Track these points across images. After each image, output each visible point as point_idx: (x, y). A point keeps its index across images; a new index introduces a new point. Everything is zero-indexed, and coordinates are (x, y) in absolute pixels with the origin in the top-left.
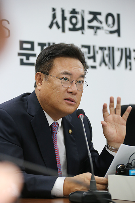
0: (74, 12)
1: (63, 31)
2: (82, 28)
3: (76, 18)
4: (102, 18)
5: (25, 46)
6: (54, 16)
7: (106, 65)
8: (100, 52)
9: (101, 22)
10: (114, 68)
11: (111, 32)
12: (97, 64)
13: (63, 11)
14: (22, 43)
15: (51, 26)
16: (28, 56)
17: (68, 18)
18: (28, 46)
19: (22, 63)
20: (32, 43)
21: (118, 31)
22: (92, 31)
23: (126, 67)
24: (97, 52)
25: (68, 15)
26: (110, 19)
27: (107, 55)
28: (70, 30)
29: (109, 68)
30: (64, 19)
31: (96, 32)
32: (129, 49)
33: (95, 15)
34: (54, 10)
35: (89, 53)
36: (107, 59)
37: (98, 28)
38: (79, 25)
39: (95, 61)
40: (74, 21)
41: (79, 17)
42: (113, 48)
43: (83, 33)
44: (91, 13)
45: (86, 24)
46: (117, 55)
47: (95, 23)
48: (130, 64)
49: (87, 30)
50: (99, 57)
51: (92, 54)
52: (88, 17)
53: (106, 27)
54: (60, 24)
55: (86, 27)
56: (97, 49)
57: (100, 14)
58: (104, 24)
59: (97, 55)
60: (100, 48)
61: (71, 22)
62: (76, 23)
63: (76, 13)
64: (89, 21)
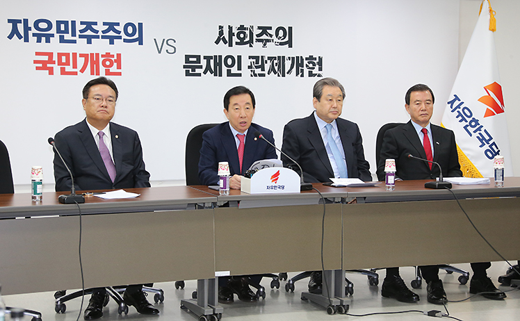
0: (242, 27)
1: (231, 45)
2: (251, 42)
3: (244, 33)
4: (272, 32)
5: (191, 59)
6: (221, 33)
7: (275, 73)
8: (269, 61)
9: (271, 36)
10: (284, 76)
11: (281, 44)
12: (266, 72)
13: (230, 28)
14: (187, 57)
15: (217, 42)
16: (194, 68)
17: (236, 34)
18: (195, 59)
19: (188, 74)
20: (198, 57)
21: (290, 43)
22: (261, 44)
23: (297, 74)
24: (266, 62)
25: (235, 31)
26: (281, 33)
27: (276, 64)
28: (237, 43)
29: (279, 76)
30: (231, 34)
31: (265, 45)
32: (301, 57)
33: (264, 30)
34: (221, 27)
35: (257, 63)
36: (276, 68)
37: (268, 41)
38: (247, 39)
39: (263, 70)
40: (242, 36)
41: (247, 32)
42: (284, 57)
43: (251, 46)
44: (259, 28)
45: (255, 37)
46: (288, 64)
47: (264, 37)
48: (302, 71)
49: (255, 44)
50: (267, 67)
51: (260, 64)
52: (256, 32)
53: (276, 40)
54: (227, 40)
55: (254, 40)
56: (266, 59)
57: (270, 28)
58: (274, 37)
59: (266, 65)
60: (269, 58)
61: (238, 37)
62: (244, 38)
63: (245, 29)
64: (257, 36)
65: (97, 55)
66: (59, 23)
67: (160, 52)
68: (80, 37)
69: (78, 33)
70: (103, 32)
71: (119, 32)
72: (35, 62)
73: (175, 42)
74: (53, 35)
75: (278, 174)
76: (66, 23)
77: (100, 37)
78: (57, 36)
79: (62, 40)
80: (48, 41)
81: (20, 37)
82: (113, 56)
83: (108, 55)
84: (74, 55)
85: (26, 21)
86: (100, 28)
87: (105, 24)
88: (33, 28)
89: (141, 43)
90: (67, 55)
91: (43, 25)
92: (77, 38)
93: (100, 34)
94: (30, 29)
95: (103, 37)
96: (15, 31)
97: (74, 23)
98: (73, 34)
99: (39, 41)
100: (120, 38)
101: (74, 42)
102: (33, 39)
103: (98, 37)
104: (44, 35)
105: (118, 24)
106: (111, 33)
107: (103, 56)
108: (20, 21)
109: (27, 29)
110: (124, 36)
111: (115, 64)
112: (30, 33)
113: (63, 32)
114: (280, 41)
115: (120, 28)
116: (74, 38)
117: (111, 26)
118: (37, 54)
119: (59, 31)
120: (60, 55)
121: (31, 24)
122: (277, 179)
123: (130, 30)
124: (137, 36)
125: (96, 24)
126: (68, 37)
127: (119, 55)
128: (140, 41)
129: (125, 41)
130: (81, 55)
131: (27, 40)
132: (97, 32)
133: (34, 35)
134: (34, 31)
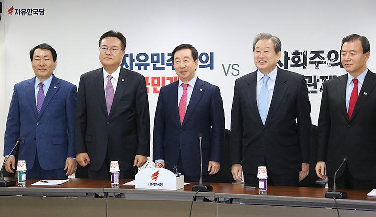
0: (296, 52)
1: (286, 67)
2: (304, 64)
4: (325, 55)
8: (321, 80)
9: (323, 58)
11: (333, 65)
13: (286, 53)
17: (290, 58)
22: (314, 66)
24: (318, 81)
25: (290, 56)
26: (333, 56)
30: (286, 58)
31: (317, 66)
33: (317, 54)
35: (310, 81)
37: (320, 63)
38: (301, 62)
39: (315, 87)
40: (296, 59)
41: (301, 56)
42: (335, 76)
43: (304, 68)
44: (312, 52)
45: (308, 60)
47: (317, 59)
49: (308, 66)
50: (319, 85)
51: (313, 82)
52: (309, 55)
53: (328, 62)
54: (283, 62)
55: (308, 63)
56: (319, 78)
57: (323, 52)
58: (326, 59)
59: (318, 83)
60: (321, 77)
61: (293, 60)
62: (298, 61)
63: (299, 53)
64: (310, 59)
66: (153, 55)
67: (226, 75)
68: (168, 65)
69: (166, 62)
73: (238, 66)
74: (148, 64)
75: (157, 173)
76: (158, 55)
78: (152, 65)
79: (155, 68)
80: (145, 69)
81: (127, 66)
84: (163, 78)
85: (131, 55)
88: (136, 60)
89: (212, 68)
90: (158, 78)
91: (142, 57)
92: (165, 66)
94: (134, 60)
96: (124, 62)
97: (163, 54)
98: (163, 63)
99: (140, 69)
101: (163, 68)
102: (135, 68)
104: (142, 65)
108: (127, 55)
112: (134, 63)
113: (156, 62)
114: (332, 62)
116: (163, 66)
119: (153, 61)
120: (153, 79)
121: (134, 57)
122: (156, 178)
123: (204, 58)
124: (209, 62)
126: (159, 65)
128: (211, 66)
130: (168, 79)
131: (131, 68)
133: (136, 65)
134: (136, 62)
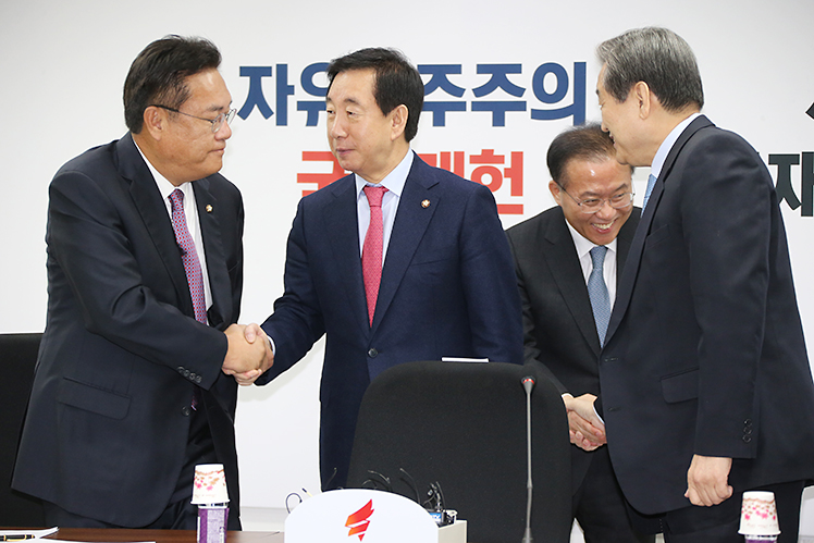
65: (460, 156)
70: (478, 92)
71: (519, 91)
72: (302, 178)
75: (366, 511)
77: (469, 106)
81: (266, 113)
82: (501, 159)
83: (488, 156)
85: (282, 69)
86: (469, 80)
87: (482, 69)
88: (299, 89)
89: (579, 121)
91: (321, 80)
93: (469, 97)
94: (291, 90)
95: (477, 107)
96: (255, 97)
99: (312, 121)
100: (521, 106)
102: (297, 117)
103: (461, 107)
105: (517, 69)
106: (499, 95)
107: (474, 159)
108: (266, 71)
109: (284, 90)
110: (533, 102)
111: (507, 183)
112: (292, 101)
115: (523, 80)
117: (499, 74)
118: (308, 156)
121: (294, 78)
122: (364, 528)
123: (550, 83)
124: (568, 100)
125: (456, 69)
127: (517, 157)
129: (537, 114)
131: (282, 120)
132: (459, 92)
133: (301, 106)
134: (301, 95)
